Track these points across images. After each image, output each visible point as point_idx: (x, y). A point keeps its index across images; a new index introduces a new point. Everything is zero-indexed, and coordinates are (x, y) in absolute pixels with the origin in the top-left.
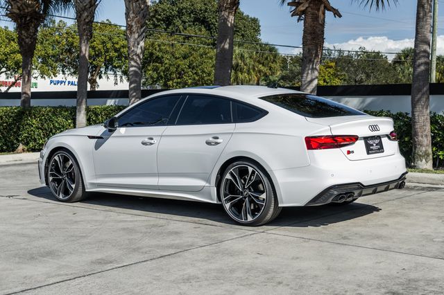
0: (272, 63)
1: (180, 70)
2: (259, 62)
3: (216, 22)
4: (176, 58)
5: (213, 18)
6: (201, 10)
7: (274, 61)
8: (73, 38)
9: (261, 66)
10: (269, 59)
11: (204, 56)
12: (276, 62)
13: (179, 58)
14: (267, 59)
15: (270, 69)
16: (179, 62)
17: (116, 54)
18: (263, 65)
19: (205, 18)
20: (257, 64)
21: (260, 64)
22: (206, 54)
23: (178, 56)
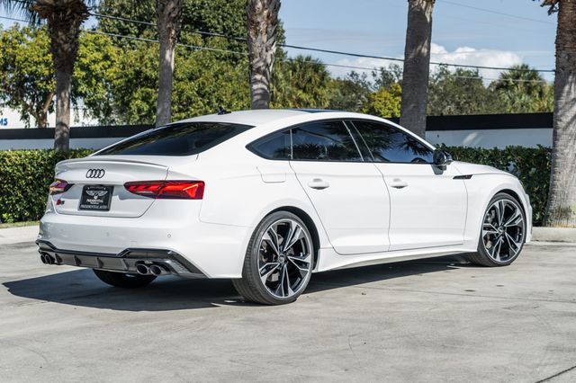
0: (319, 87)
1: (184, 98)
2: (298, 86)
3: (219, 23)
4: (179, 80)
5: (214, 17)
6: (194, 6)
7: (321, 84)
8: (14, 48)
9: (301, 92)
10: (313, 80)
11: (220, 76)
12: (325, 87)
13: (182, 80)
14: (310, 81)
15: (315, 98)
16: (182, 85)
17: (84, 73)
18: (304, 91)
19: (200, 17)
20: (295, 89)
21: (300, 89)
22: (222, 74)
23: (180, 76)
